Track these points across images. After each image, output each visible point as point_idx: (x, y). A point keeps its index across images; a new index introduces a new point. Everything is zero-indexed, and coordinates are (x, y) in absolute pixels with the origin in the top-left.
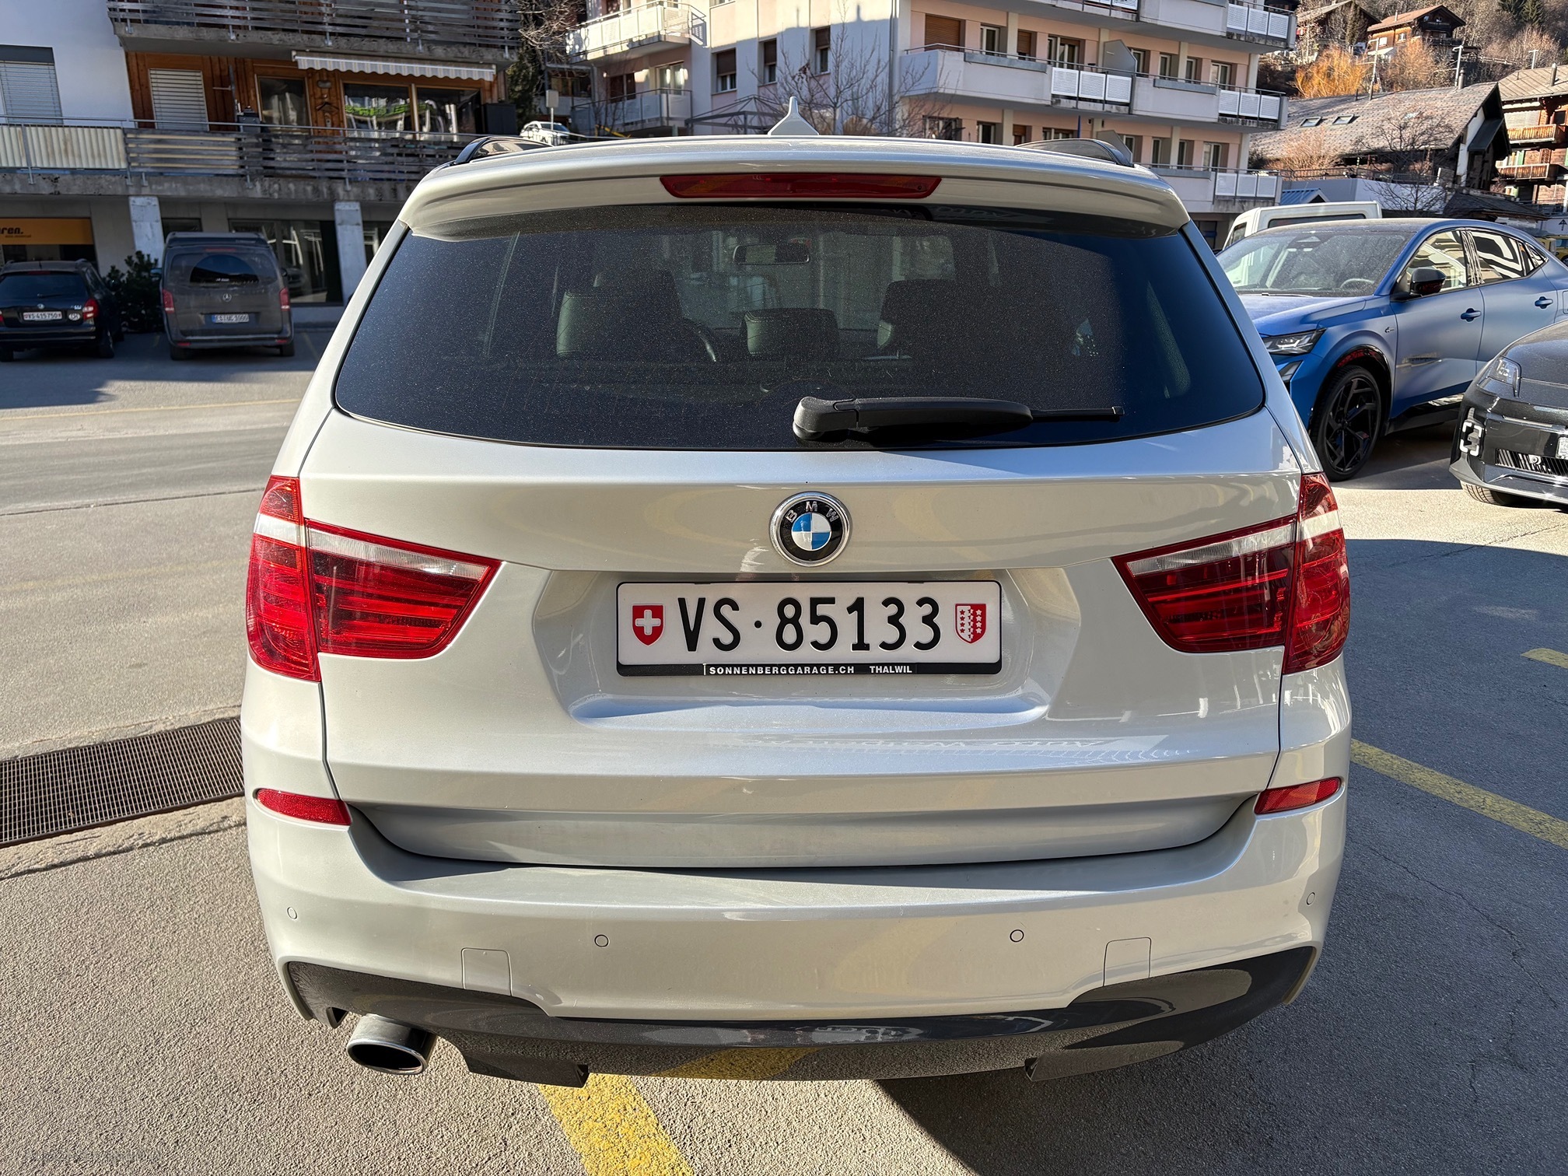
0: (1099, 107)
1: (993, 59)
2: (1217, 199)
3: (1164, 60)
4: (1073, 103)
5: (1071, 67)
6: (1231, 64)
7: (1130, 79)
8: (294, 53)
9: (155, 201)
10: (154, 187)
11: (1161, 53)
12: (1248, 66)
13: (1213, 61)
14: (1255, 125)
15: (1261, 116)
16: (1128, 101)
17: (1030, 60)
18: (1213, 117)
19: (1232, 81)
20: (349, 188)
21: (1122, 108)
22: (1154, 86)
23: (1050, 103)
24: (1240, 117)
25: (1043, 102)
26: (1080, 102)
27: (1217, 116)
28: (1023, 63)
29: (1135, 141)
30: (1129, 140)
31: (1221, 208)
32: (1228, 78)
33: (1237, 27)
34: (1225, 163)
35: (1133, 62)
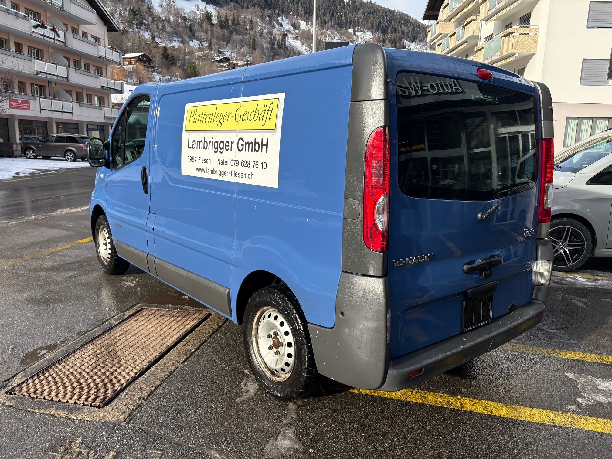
0: (55, 78)
1: (8, 53)
2: (106, 118)
3: (75, 62)
4: (44, 76)
5: (38, 59)
6: (100, 68)
7: (66, 68)
11: (74, 59)
12: (106, 69)
13: (93, 65)
14: (114, 91)
15: (116, 88)
16: (66, 76)
17: (21, 54)
18: (99, 87)
19: (101, 73)
21: (65, 79)
22: (76, 72)
23: (35, 74)
24: (108, 88)
25: (32, 73)
26: (48, 75)
27: (101, 87)
28: (19, 55)
29: (69, 92)
30: (67, 92)
31: (108, 121)
32: (99, 72)
33: (102, 54)
34: (104, 104)
35: (66, 62)
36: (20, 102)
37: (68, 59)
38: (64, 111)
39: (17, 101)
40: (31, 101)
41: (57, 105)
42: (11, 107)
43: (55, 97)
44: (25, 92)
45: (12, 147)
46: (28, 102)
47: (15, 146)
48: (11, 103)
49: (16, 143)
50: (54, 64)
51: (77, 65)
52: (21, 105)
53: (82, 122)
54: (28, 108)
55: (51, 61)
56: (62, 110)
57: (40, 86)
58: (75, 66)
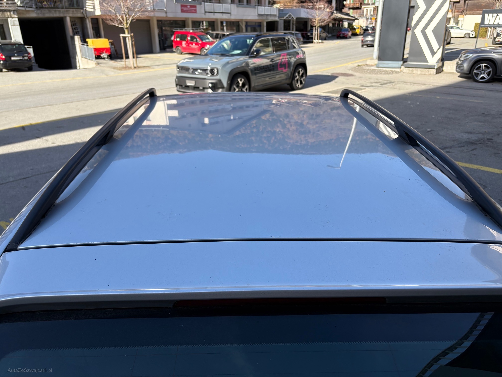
2: (259, 15)
31: (260, 18)
36: (189, 7)
38: (224, 12)
39: (186, 6)
40: (198, 6)
41: (218, 7)
42: (183, 11)
46: (195, 7)
48: (183, 8)
52: (190, 9)
54: (195, 12)
56: (221, 12)
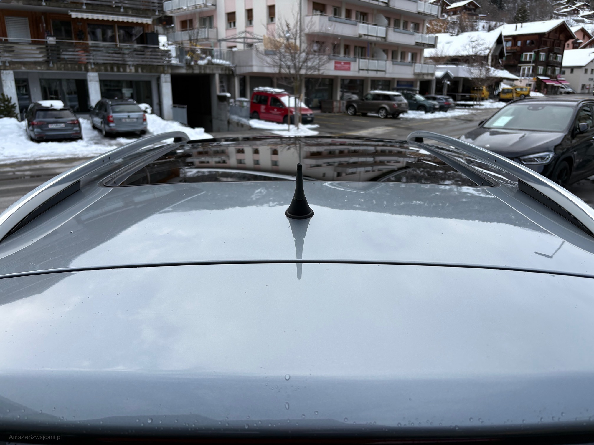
0: (374, 39)
1: (338, 20)
2: (415, 74)
3: (395, 21)
4: (366, 37)
5: (363, 23)
6: (418, 24)
7: (386, 28)
8: (69, 11)
9: (11, 72)
10: (11, 66)
11: (394, 19)
12: (423, 25)
13: (412, 22)
14: (427, 46)
15: (429, 43)
16: (384, 36)
18: (413, 43)
20: (93, 66)
21: (383, 39)
22: (393, 31)
23: (358, 37)
24: (422, 43)
25: (356, 37)
26: (369, 37)
27: (415, 43)
28: (348, 21)
29: (386, 51)
30: (384, 51)
31: (416, 77)
32: (417, 28)
33: (421, 10)
34: (416, 60)
35: (386, 22)
36: (343, 64)
37: (389, 19)
38: (379, 69)
39: (340, 63)
40: (352, 63)
41: (373, 64)
42: (336, 68)
43: (373, 57)
44: (349, 54)
45: (332, 104)
46: (349, 64)
47: (335, 103)
48: (336, 65)
49: (337, 101)
50: (376, 25)
51: (397, 25)
52: (343, 66)
53: (393, 79)
54: (349, 69)
55: (374, 23)
56: (376, 69)
57: (363, 48)
58: (395, 25)
